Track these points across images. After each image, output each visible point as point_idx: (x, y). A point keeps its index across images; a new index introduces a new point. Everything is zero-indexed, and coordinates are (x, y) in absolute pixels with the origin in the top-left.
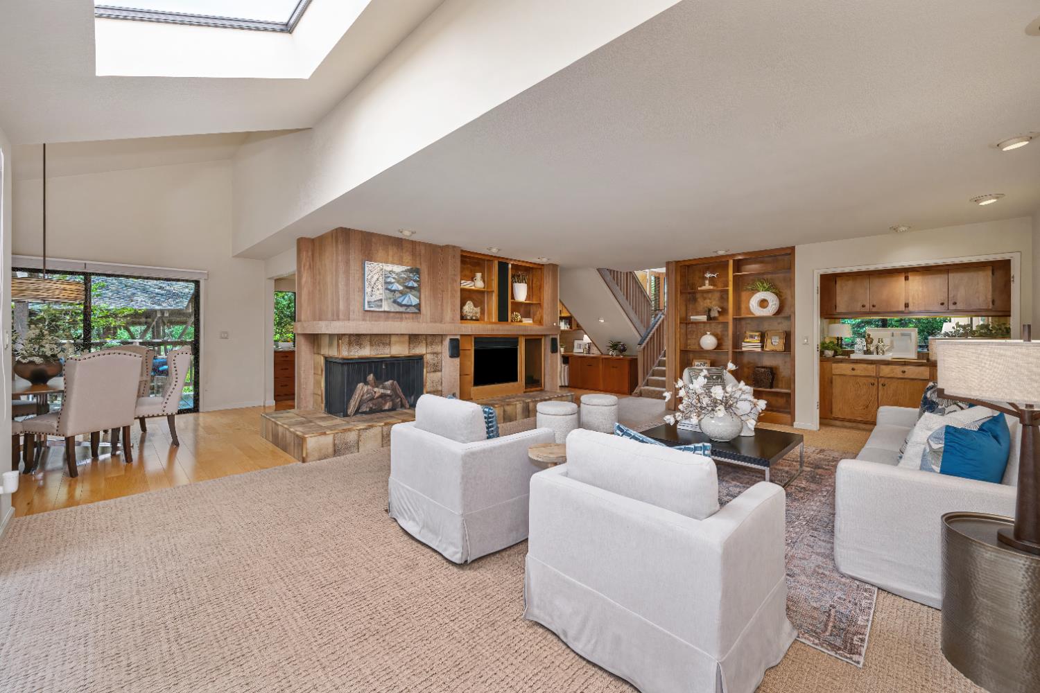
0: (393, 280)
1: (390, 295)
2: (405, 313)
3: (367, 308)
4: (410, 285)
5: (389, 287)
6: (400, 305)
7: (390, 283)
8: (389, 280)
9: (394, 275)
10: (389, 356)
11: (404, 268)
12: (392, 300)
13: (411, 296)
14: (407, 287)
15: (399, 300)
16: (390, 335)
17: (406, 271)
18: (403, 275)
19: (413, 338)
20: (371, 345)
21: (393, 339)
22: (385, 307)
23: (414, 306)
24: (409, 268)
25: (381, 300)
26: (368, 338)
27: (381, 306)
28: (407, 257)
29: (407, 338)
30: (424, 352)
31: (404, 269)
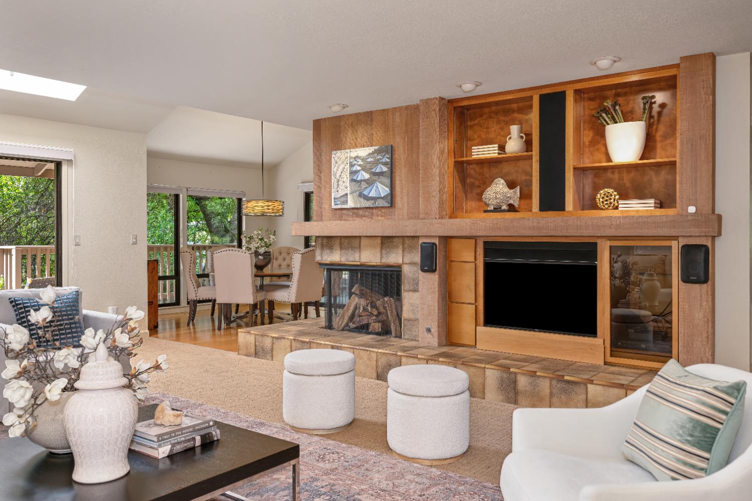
0: (359, 168)
1: (356, 187)
2: (372, 208)
3: (334, 206)
4: (378, 170)
5: (355, 178)
6: (367, 198)
7: (357, 172)
8: (354, 169)
9: (360, 162)
10: (359, 263)
11: (371, 150)
12: (358, 193)
13: (379, 185)
14: (375, 174)
15: (365, 193)
16: (360, 237)
17: (373, 153)
18: (369, 160)
19: (387, 241)
20: (341, 248)
21: (363, 241)
22: (351, 204)
23: (383, 198)
24: (376, 148)
25: (347, 194)
26: (338, 241)
27: (346, 202)
28: (378, 134)
29: (379, 241)
30: (400, 261)
31: (371, 152)
